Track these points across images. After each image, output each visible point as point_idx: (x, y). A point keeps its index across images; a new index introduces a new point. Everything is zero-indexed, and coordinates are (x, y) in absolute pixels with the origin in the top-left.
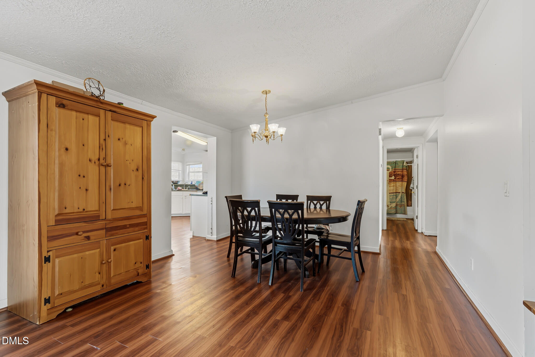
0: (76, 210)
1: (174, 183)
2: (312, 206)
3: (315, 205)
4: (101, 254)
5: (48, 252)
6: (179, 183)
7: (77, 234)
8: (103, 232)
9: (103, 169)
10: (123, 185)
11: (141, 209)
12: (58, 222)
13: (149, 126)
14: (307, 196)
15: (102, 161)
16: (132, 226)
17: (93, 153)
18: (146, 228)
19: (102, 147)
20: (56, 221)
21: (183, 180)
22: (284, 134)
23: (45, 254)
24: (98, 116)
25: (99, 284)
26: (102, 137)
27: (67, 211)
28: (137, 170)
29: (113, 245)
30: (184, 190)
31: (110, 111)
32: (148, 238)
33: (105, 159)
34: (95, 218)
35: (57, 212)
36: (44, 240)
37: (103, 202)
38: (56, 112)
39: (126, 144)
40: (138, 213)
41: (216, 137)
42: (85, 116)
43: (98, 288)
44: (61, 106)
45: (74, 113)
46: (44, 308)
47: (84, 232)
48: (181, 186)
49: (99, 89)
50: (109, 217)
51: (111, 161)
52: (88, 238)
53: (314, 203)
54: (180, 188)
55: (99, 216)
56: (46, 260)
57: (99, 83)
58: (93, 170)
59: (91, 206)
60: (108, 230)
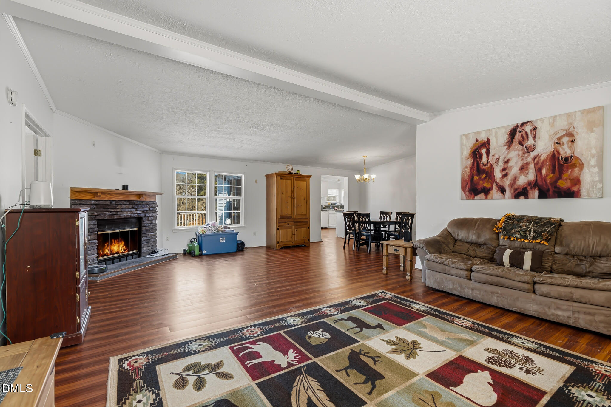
0: (285, 214)
1: (332, 205)
2: (383, 217)
3: (384, 217)
4: (292, 231)
5: (278, 227)
6: (336, 205)
7: (285, 222)
8: (293, 223)
9: (293, 199)
10: (299, 205)
11: (306, 215)
12: (281, 217)
13: (309, 180)
14: (381, 212)
15: (292, 196)
16: (303, 222)
17: (290, 194)
18: (308, 224)
19: (293, 191)
20: (280, 217)
21: (340, 203)
22: (375, 178)
23: (277, 227)
24: (291, 180)
25: (292, 242)
26: (292, 188)
27: (283, 214)
28: (304, 199)
29: (296, 228)
30: (339, 209)
31: (295, 177)
32: (309, 228)
33: (293, 195)
34: (290, 217)
35: (280, 214)
36: (277, 223)
37: (293, 211)
38: (280, 181)
39: (300, 189)
40: (305, 217)
41: (348, 178)
42: (287, 181)
43: (291, 243)
44: (281, 179)
45: (284, 180)
46: (278, 244)
47: (288, 222)
48: (337, 206)
49: (291, 168)
50: (295, 217)
51: (295, 196)
52: (288, 224)
53: (383, 216)
54: (336, 208)
55: (292, 217)
56: (278, 229)
57: (291, 166)
58: (290, 200)
59: (290, 213)
60: (294, 222)
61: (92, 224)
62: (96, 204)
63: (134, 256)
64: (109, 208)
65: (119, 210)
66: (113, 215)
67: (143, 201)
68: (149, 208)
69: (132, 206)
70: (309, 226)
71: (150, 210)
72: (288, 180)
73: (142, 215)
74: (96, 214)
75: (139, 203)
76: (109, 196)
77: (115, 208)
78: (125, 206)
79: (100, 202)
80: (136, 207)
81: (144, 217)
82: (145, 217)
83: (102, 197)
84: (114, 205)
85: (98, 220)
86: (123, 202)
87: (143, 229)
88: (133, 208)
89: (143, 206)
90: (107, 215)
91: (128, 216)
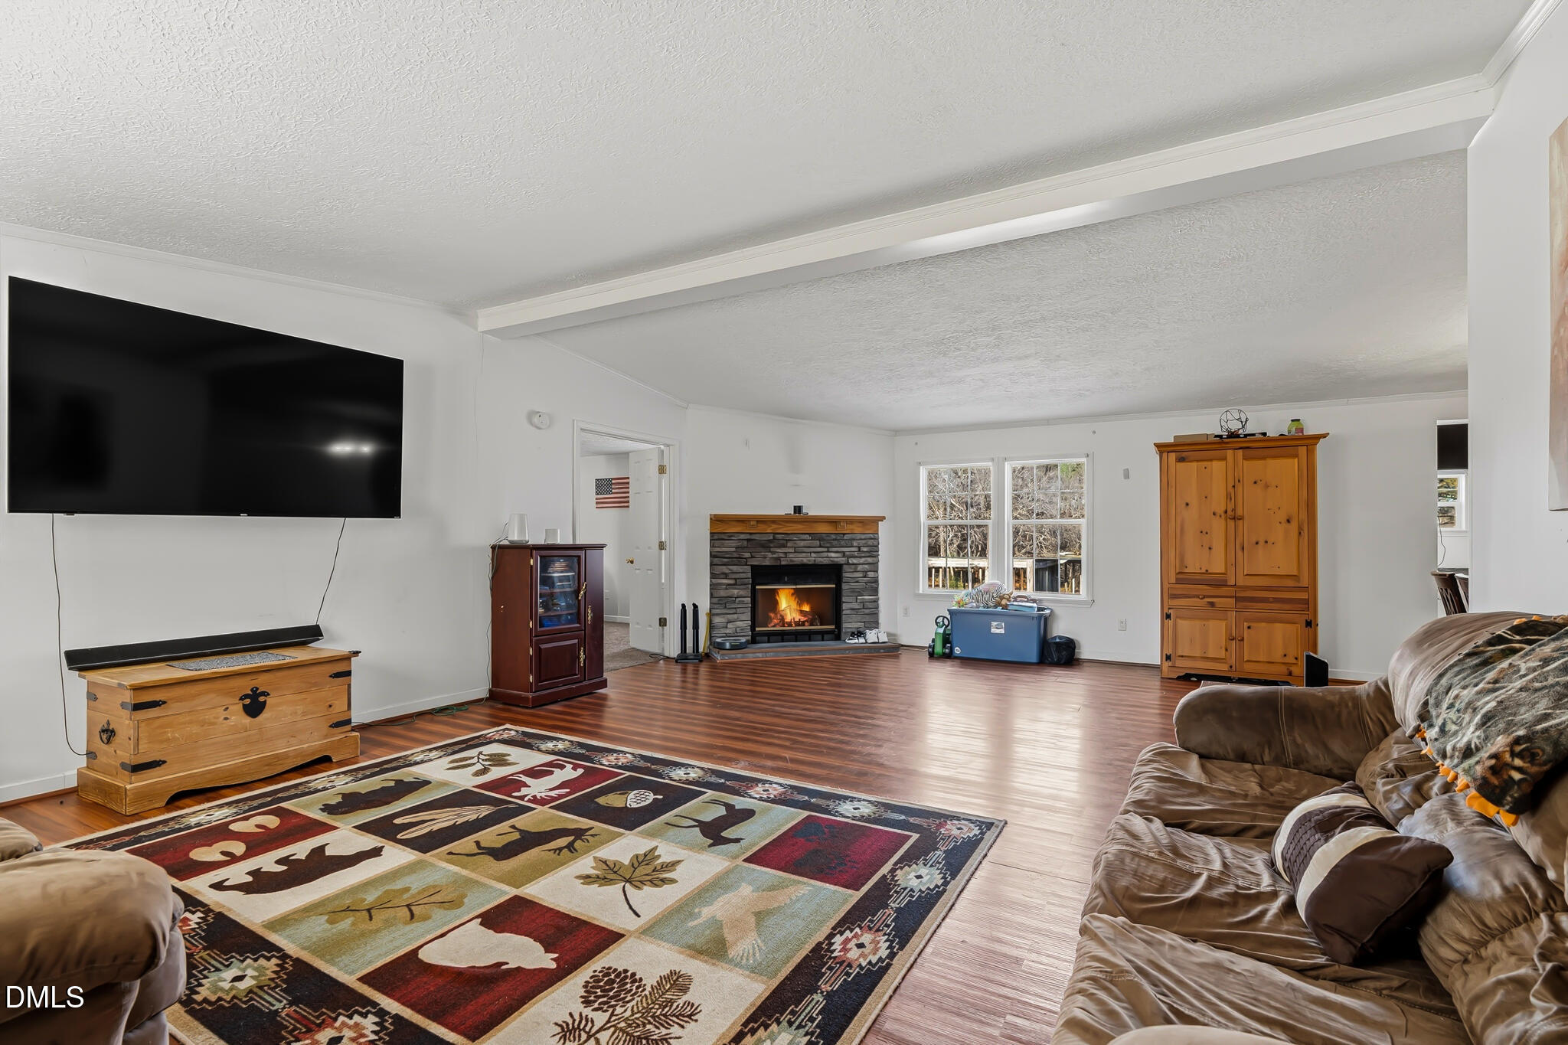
0: (1198, 571)
4: (1230, 629)
5: (1169, 609)
7: (1199, 597)
8: (1233, 600)
9: (1231, 522)
10: (1262, 542)
11: (1298, 577)
12: (1179, 581)
15: (1230, 513)
16: (1278, 600)
17: (1219, 504)
18: (1306, 609)
19: (1230, 496)
20: (1177, 579)
23: (1166, 611)
24: (1224, 459)
25: (1227, 662)
26: (1231, 484)
27: (1188, 570)
28: (1288, 521)
29: (1247, 620)
32: (1311, 622)
33: (1235, 509)
34: (1221, 582)
35: (1180, 570)
36: (1166, 597)
37: (1232, 563)
38: (1179, 467)
39: (1267, 486)
42: (1209, 464)
44: (1181, 460)
45: (1195, 464)
46: (1166, 663)
47: (1207, 596)
49: (1239, 420)
50: (1241, 583)
51: (1244, 511)
52: (1212, 604)
55: (1226, 581)
56: (1168, 616)
57: (1240, 411)
58: (1218, 526)
59: (1218, 566)
60: (1238, 599)
61: (741, 571)
62: (748, 540)
63: (826, 637)
64: (772, 545)
65: (792, 550)
66: (779, 559)
67: (844, 534)
68: (859, 547)
69: (818, 543)
70: (1311, 618)
71: (859, 550)
72: (1211, 460)
73: (842, 560)
74: (747, 555)
75: (833, 537)
76: (774, 526)
77: (784, 546)
78: (802, 543)
79: (753, 537)
80: (828, 545)
81: (845, 564)
82: (848, 564)
83: (761, 528)
84: (782, 542)
85: (753, 567)
86: (799, 536)
87: (844, 586)
88: (820, 547)
89: (842, 543)
90: (766, 559)
91: (809, 561)
